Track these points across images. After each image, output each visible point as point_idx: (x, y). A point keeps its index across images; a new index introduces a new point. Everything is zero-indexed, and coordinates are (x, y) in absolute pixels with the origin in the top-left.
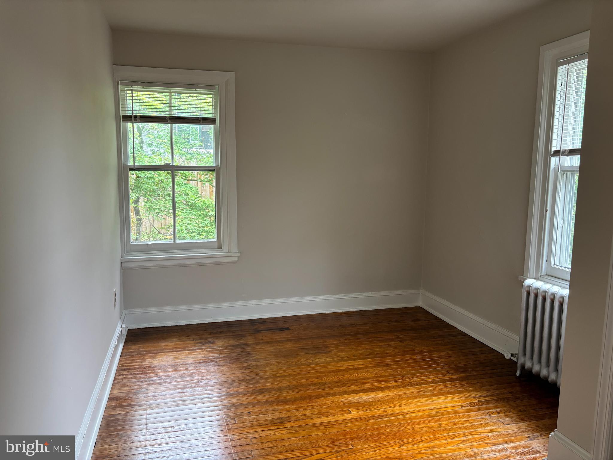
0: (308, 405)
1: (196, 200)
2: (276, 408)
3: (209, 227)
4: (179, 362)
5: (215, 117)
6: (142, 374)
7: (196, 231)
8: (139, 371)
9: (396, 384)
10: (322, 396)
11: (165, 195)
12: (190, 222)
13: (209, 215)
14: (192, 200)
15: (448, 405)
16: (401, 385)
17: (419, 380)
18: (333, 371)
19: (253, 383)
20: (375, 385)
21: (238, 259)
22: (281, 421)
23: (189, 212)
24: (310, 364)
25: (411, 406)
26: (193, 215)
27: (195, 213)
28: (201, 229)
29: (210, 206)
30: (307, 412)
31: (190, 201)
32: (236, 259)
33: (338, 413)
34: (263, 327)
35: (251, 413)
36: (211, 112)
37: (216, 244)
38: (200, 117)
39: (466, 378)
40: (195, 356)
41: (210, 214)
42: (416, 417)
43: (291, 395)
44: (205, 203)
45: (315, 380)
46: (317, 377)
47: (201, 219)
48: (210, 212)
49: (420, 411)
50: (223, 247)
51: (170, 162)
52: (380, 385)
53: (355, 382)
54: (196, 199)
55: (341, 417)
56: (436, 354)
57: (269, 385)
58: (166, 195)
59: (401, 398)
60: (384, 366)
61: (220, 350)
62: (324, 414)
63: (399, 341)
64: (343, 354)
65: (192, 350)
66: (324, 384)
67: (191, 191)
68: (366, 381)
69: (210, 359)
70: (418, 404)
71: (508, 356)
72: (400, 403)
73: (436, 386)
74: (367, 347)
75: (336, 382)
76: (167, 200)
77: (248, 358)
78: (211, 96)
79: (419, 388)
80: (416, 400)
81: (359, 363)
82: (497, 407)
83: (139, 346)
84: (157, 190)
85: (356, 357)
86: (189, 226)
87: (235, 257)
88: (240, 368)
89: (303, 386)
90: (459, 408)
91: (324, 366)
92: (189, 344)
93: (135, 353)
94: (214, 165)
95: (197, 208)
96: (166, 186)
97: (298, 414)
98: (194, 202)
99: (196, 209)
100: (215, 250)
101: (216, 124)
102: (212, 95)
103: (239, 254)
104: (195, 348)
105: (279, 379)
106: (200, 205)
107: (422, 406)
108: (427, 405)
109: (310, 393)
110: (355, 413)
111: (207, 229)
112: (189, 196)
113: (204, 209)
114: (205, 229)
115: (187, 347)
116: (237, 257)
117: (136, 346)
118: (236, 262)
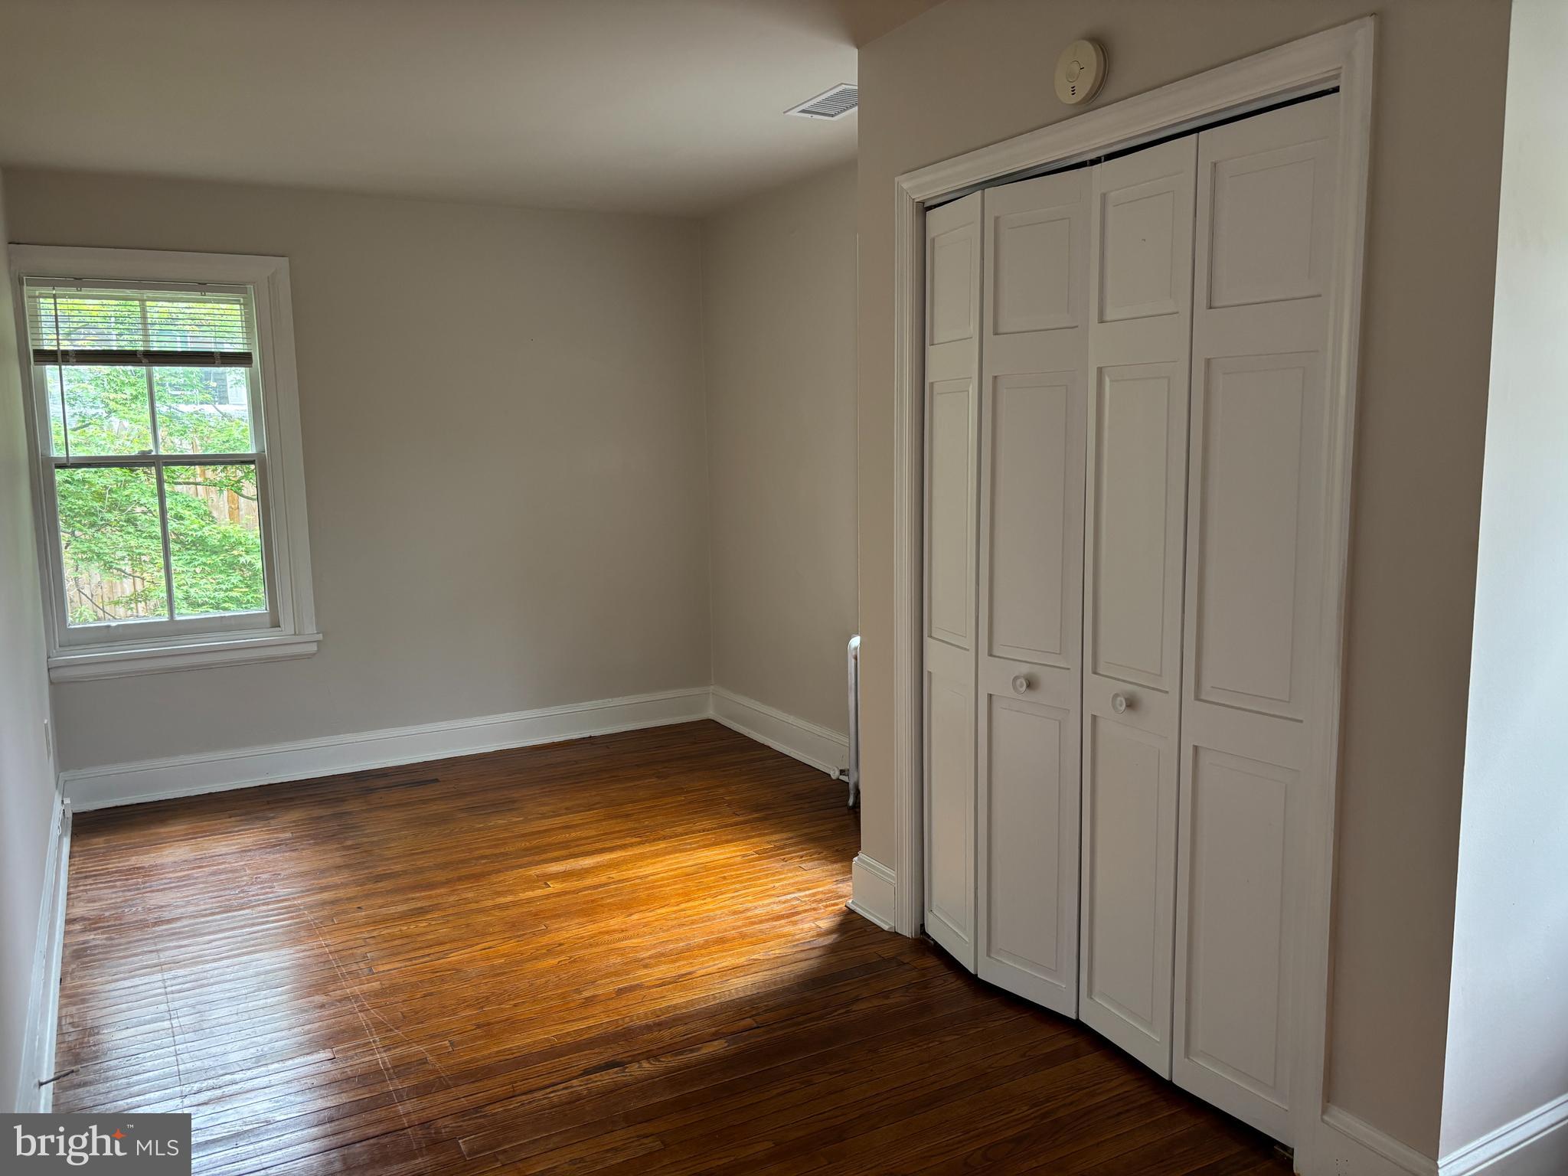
0: (471, 885)
1: (204, 531)
2: (410, 896)
3: (241, 590)
4: (205, 854)
5: (250, 351)
6: (127, 880)
7: (211, 601)
8: (119, 876)
9: (638, 839)
10: (499, 871)
11: (121, 521)
12: (194, 581)
13: (241, 562)
14: (196, 531)
15: (722, 857)
16: (646, 841)
17: (679, 829)
18: (524, 835)
19: (367, 868)
20: (599, 845)
21: (318, 647)
22: (421, 912)
23: (189, 557)
24: (479, 829)
25: (659, 865)
26: (199, 565)
27: (204, 559)
28: (222, 595)
29: (241, 543)
30: (470, 895)
31: (190, 533)
32: (313, 648)
33: (524, 890)
34: (381, 783)
35: (364, 908)
36: (241, 341)
37: (267, 619)
38: (217, 350)
39: (765, 819)
40: (238, 841)
41: (242, 560)
42: (663, 879)
43: (441, 876)
44: (227, 535)
45: (488, 852)
46: (490, 847)
47: (221, 572)
48: (241, 556)
49: (672, 870)
50: (282, 625)
51: (151, 447)
52: (608, 844)
53: (565, 845)
54: (203, 526)
55: (530, 894)
56: (721, 791)
57: (398, 868)
58: (125, 521)
59: (642, 857)
60: (621, 817)
61: (293, 826)
62: (499, 894)
63: (657, 777)
64: (545, 809)
65: (230, 832)
66: (506, 854)
67: (188, 508)
68: (583, 842)
69: (271, 842)
70: (670, 862)
71: (835, 774)
72: (641, 863)
73: (709, 834)
74: (594, 793)
75: (526, 849)
76: (129, 533)
77: (351, 834)
78: (238, 307)
79: (675, 841)
80: (667, 857)
81: (575, 818)
82: (803, 850)
83: (108, 838)
84: (100, 511)
85: (569, 810)
86: (192, 591)
87: (311, 644)
88: (337, 850)
89: (462, 861)
90: (739, 859)
91: (505, 830)
92: (221, 824)
93: (102, 851)
94: (252, 450)
95: (209, 549)
96: (121, 500)
97: (452, 899)
98: (199, 533)
99: (207, 551)
100: (266, 630)
101: (253, 365)
102: (240, 304)
103: (320, 637)
104: (236, 829)
105: (416, 857)
106: (214, 541)
107: (678, 863)
108: (684, 862)
109: (477, 869)
110: (555, 887)
111: (238, 595)
112: (186, 522)
113: (227, 550)
114: (231, 594)
115: (219, 829)
116: (316, 643)
117: (101, 840)
118: (314, 654)
